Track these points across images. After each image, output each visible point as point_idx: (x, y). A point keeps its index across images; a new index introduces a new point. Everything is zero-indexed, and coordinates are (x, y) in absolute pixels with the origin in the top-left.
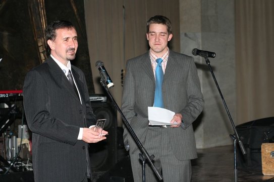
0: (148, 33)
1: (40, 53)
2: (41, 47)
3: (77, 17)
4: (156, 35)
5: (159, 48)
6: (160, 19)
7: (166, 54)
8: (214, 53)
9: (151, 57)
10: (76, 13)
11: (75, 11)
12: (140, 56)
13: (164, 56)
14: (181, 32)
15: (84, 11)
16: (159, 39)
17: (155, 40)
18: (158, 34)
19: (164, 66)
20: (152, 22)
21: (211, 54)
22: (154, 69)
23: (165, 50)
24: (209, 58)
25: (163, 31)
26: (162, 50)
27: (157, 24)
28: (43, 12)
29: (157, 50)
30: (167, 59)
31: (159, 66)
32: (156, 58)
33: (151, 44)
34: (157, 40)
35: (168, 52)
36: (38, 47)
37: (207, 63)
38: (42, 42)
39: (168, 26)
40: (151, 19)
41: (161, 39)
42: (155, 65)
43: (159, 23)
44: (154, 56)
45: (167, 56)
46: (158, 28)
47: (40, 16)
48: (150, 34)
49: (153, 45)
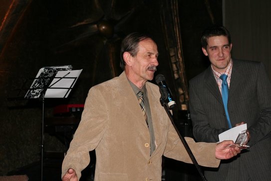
1: (171, 64)
2: (174, 57)
10: (213, 21)
11: (213, 19)
13: (227, 71)
18: (220, 48)
22: (220, 87)
28: (176, 20)
29: (222, 66)
31: (225, 84)
32: (219, 75)
34: (221, 55)
36: (170, 57)
38: (174, 52)
41: (224, 53)
42: (220, 83)
49: (215, 61)
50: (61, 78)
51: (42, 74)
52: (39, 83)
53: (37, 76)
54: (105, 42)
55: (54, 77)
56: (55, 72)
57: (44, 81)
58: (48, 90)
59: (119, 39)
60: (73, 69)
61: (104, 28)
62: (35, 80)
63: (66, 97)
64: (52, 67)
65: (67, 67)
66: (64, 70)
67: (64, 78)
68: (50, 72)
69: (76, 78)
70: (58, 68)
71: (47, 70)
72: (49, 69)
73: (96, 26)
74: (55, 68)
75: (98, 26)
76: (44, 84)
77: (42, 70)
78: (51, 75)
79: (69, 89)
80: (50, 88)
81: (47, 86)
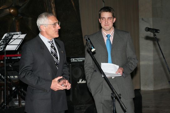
0: (100, 19)
3: (74, 8)
4: (106, 19)
5: (108, 27)
6: (107, 9)
7: (112, 31)
8: (159, 30)
9: (103, 33)
10: (74, 6)
12: (96, 33)
13: (111, 33)
14: (140, 17)
15: (79, 5)
16: (108, 22)
17: (105, 22)
18: (107, 19)
19: (111, 39)
20: (102, 11)
21: (157, 31)
23: (112, 28)
24: (156, 33)
25: (109, 17)
26: (110, 29)
27: (106, 12)
28: (53, 5)
29: (107, 29)
30: (113, 34)
33: (103, 25)
34: (106, 23)
35: (113, 30)
37: (154, 36)
39: (113, 13)
40: (101, 9)
42: (106, 39)
43: (107, 11)
44: (105, 33)
45: (113, 33)
46: (106, 15)
47: (51, 7)
48: (101, 19)
49: (103, 26)
50: (15, 39)
51: (6, 37)
52: (3, 42)
53: (3, 38)
54: (14, 19)
55: (11, 38)
56: (12, 36)
57: (6, 41)
58: (8, 46)
59: (22, 17)
60: (22, 34)
61: (12, 11)
62: (1, 40)
63: (16, 50)
64: (11, 33)
65: (18, 33)
66: (17, 34)
67: (16, 39)
68: (10, 36)
69: (22, 39)
70: (14, 33)
71: (8, 35)
72: (9, 34)
73: (8, 10)
74: (12, 33)
75: (9, 10)
76: (6, 43)
77: (5, 35)
78: (10, 37)
79: (19, 45)
80: (8, 45)
81: (7, 44)
